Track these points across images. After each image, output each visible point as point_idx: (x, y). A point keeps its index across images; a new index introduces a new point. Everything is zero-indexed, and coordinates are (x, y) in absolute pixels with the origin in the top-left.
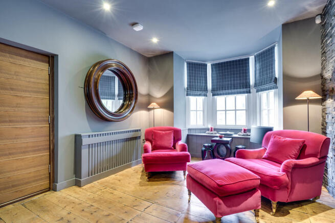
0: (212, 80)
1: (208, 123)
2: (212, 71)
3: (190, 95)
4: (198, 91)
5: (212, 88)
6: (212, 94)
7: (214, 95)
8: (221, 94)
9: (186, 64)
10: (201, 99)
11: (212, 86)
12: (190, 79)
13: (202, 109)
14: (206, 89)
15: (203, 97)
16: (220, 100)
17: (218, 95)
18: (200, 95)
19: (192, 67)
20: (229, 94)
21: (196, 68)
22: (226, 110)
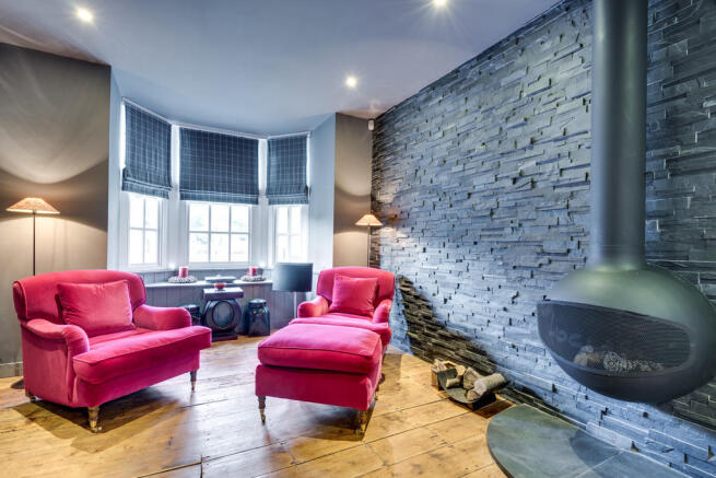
0: (182, 164)
1: (168, 258)
2: (183, 144)
3: (132, 190)
4: (151, 182)
5: (181, 182)
6: (179, 195)
7: (182, 197)
8: (200, 198)
9: (123, 108)
10: (154, 202)
11: (181, 176)
12: (133, 149)
13: (156, 227)
14: (168, 182)
15: (160, 199)
16: (198, 210)
17: (194, 198)
18: (153, 193)
19: (139, 122)
20: (218, 200)
21: (148, 127)
22: (210, 233)
